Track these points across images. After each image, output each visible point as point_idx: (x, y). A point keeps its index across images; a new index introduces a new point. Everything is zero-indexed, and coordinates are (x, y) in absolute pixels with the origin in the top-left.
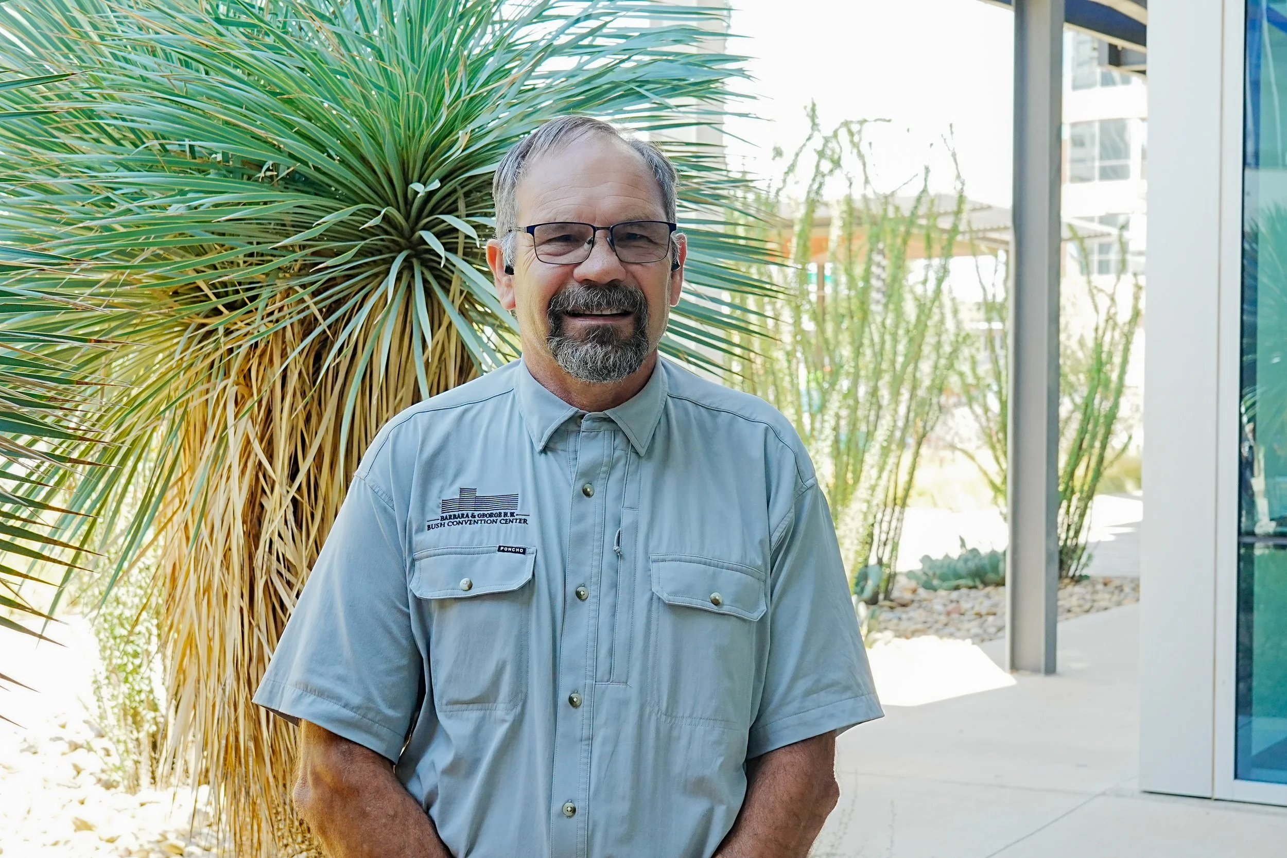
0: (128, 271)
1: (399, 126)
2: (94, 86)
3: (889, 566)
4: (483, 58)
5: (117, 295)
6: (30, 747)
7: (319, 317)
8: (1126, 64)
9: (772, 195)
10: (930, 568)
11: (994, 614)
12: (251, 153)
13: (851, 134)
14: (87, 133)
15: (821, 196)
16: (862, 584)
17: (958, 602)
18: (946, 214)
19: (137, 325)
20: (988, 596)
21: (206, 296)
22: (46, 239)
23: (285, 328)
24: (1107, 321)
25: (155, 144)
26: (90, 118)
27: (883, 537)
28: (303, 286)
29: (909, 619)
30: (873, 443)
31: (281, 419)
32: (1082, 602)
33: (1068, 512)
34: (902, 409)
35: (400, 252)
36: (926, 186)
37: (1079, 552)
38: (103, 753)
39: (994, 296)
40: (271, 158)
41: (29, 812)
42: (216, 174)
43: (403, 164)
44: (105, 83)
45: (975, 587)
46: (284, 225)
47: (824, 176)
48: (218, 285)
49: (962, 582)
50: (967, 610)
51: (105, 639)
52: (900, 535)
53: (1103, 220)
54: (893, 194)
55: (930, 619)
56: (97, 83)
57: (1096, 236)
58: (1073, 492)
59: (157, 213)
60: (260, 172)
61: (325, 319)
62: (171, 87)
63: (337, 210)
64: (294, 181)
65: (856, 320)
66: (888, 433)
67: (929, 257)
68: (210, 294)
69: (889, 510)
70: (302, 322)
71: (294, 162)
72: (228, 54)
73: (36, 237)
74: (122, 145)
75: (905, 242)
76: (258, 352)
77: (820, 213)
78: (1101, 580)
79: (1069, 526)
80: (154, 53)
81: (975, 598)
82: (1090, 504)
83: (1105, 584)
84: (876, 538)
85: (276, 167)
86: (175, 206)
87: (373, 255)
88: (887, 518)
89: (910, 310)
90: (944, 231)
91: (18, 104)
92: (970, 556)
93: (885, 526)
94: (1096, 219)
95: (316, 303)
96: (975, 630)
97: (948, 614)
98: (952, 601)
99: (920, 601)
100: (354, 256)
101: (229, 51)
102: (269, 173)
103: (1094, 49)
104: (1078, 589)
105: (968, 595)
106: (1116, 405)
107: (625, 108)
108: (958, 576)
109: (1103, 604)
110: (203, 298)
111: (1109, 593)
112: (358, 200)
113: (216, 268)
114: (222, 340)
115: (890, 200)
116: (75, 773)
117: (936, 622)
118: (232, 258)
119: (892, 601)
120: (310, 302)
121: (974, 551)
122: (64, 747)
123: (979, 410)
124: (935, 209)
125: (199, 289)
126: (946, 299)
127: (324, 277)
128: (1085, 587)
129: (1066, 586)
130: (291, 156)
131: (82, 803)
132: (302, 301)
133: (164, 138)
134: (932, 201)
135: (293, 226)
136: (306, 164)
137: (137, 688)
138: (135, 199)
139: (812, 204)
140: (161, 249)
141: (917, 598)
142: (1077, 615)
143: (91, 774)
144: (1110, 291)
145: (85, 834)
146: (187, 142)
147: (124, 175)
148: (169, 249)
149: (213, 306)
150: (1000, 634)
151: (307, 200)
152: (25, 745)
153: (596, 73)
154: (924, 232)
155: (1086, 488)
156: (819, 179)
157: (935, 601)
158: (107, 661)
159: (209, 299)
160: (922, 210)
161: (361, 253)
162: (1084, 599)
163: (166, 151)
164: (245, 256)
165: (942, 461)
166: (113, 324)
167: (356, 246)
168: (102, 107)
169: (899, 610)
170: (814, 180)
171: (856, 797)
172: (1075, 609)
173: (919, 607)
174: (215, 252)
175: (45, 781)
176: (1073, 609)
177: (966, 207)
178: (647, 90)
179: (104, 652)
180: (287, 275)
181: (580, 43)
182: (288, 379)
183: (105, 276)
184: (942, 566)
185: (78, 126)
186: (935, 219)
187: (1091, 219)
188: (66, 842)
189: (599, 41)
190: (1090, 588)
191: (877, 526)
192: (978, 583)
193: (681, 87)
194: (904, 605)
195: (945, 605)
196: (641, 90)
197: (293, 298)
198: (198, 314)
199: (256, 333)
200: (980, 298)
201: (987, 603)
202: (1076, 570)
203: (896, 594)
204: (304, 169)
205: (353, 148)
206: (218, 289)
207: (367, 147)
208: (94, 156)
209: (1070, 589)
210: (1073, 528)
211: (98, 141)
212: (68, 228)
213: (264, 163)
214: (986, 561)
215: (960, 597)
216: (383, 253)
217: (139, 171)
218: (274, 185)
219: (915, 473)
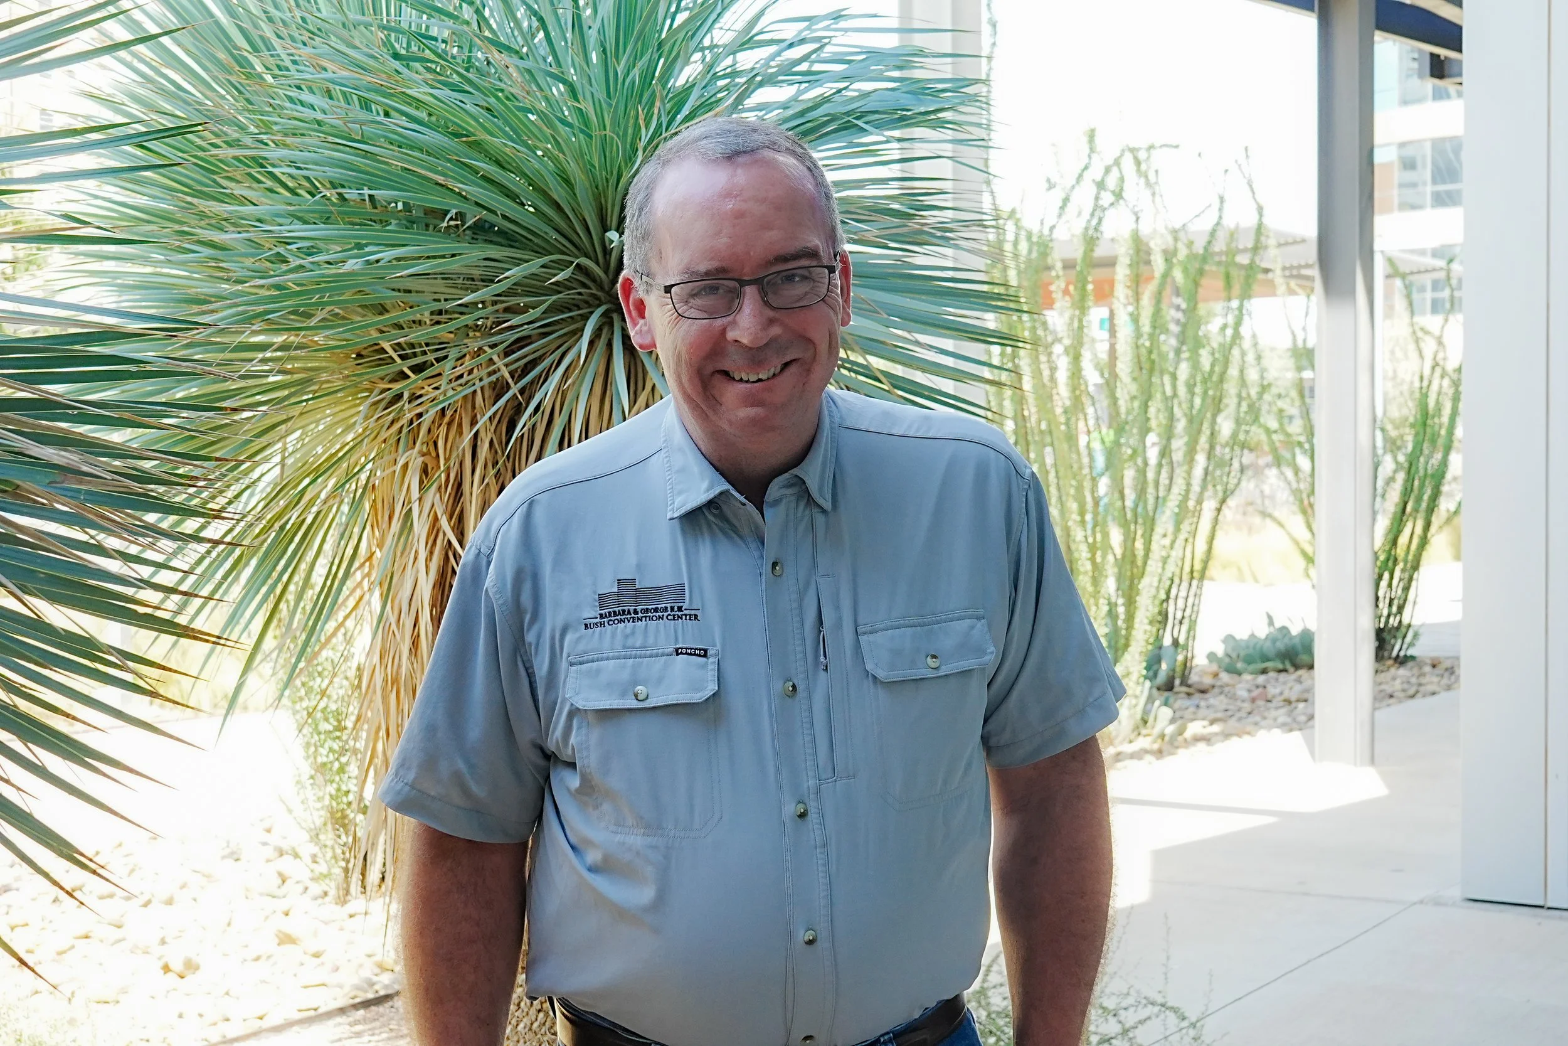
0: (303, 333)
1: (594, 167)
2: (263, 131)
3: (1185, 648)
4: (687, 90)
5: (291, 359)
6: (233, 853)
7: (510, 380)
8: (1450, 76)
9: (1046, 232)
10: (1234, 649)
11: (1306, 701)
12: (433, 201)
13: (1138, 163)
14: (259, 182)
15: (1102, 233)
16: (1155, 667)
17: (1265, 687)
18: (1245, 250)
19: (316, 391)
20: (1299, 680)
21: (391, 357)
22: (213, 299)
23: (475, 391)
24: (1433, 368)
25: (331, 194)
26: (262, 166)
27: (1179, 615)
28: (492, 347)
29: (1208, 707)
31: (471, 494)
32: (1406, 686)
33: (1390, 585)
34: (1198, 472)
35: (599, 306)
36: (1220, 217)
37: (1403, 630)
38: (309, 860)
39: (1305, 341)
40: (455, 206)
41: (229, 924)
42: (397, 224)
44: (275, 128)
45: (1285, 670)
46: (473, 280)
47: (1104, 210)
48: (405, 346)
49: (1269, 665)
50: (1274, 697)
51: (309, 735)
52: (1198, 613)
53: (1436, 253)
54: (1183, 228)
55: (1231, 707)
56: (267, 128)
57: (1427, 271)
58: (1395, 562)
59: (333, 270)
60: (443, 221)
61: (516, 384)
62: (346, 129)
63: (528, 262)
64: (482, 231)
65: (1144, 371)
66: (1181, 499)
67: (1229, 299)
68: (395, 356)
69: (1185, 585)
70: (493, 385)
71: (480, 210)
72: (404, 93)
73: (203, 297)
74: (298, 195)
76: (447, 419)
77: (1100, 252)
78: (1429, 661)
79: (1391, 600)
80: (329, 94)
81: (1285, 683)
82: (1415, 575)
83: (1434, 666)
84: (1170, 616)
85: (460, 216)
86: (352, 262)
87: (570, 310)
88: (1183, 594)
89: (1206, 360)
90: (1242, 267)
92: (1280, 636)
93: (1181, 603)
94: (1429, 253)
95: (507, 365)
96: (1282, 719)
97: (1253, 700)
98: (1257, 687)
99: (1221, 686)
100: (544, 313)
101: (404, 90)
102: (452, 223)
103: (1414, 59)
104: (1402, 672)
105: (1277, 680)
106: (1444, 463)
108: (1265, 658)
109: (1430, 688)
110: (389, 361)
111: (1437, 675)
112: (552, 251)
113: (401, 328)
114: (407, 406)
115: (1181, 235)
116: (280, 881)
117: (1239, 710)
118: (418, 317)
119: (1189, 686)
120: (500, 363)
121: (1284, 630)
122: (269, 852)
123: (1289, 473)
124: (1234, 244)
125: (383, 351)
126: (1247, 344)
127: (512, 336)
128: (1411, 670)
129: (1389, 668)
130: (477, 204)
131: (287, 915)
132: (491, 361)
133: (343, 187)
134: (1231, 234)
135: (483, 281)
136: (494, 212)
137: (344, 788)
138: (309, 254)
139: (1091, 241)
140: (340, 308)
141: (1219, 683)
143: (298, 882)
144: (1437, 333)
145: (288, 948)
146: (366, 192)
147: (298, 229)
148: (348, 308)
149: (398, 369)
150: (1310, 723)
151: (494, 252)
152: (227, 851)
153: (811, 104)
154: (1222, 269)
155: (1410, 557)
156: (1098, 213)
157: (1239, 686)
158: (311, 759)
159: (394, 361)
160: (1219, 246)
161: (552, 309)
162: (1409, 682)
163: (345, 200)
164: (432, 313)
165: (1249, 528)
166: (286, 393)
167: (547, 300)
168: (274, 153)
169: (1198, 697)
170: (1092, 215)
172: (1398, 694)
173: (1221, 693)
174: (398, 308)
175: (247, 890)
176: (1395, 694)
177: (1269, 241)
178: (866, 123)
179: (308, 749)
180: (478, 334)
181: (795, 69)
182: (479, 450)
183: (279, 339)
184: (1248, 647)
185: (249, 174)
186: (1234, 256)
187: (1422, 252)
188: (269, 957)
189: (817, 67)
190: (1416, 671)
191: (1171, 602)
192: (1288, 666)
193: (910, 118)
194: (1203, 692)
195: (1249, 691)
196: (860, 123)
197: (483, 358)
198: (382, 379)
199: (441, 398)
200: (1289, 344)
201: (1298, 688)
202: (1400, 649)
203: (1194, 678)
204: (491, 218)
205: (545, 194)
206: (404, 350)
207: (558, 193)
208: (266, 206)
209: (1393, 670)
210: (1396, 602)
211: (271, 191)
212: (240, 287)
213: (448, 211)
214: (1297, 641)
215: (1268, 681)
216: (579, 308)
217: (315, 223)
218: (462, 235)
219: (1215, 542)
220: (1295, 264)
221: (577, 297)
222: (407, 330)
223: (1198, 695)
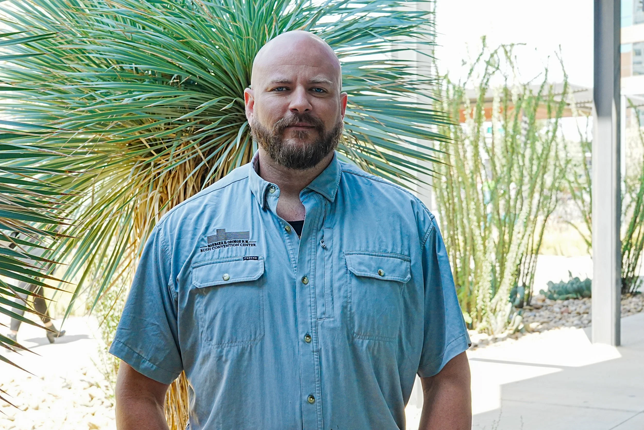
0: (103, 134)
1: (244, 54)
2: (84, 36)
3: (529, 287)
4: (289, 17)
5: (97, 146)
6: (67, 385)
7: (202, 157)
9: (462, 85)
10: (553, 288)
11: (587, 313)
12: (166, 70)
13: (506, 52)
14: (82, 61)
15: (489, 86)
16: (514, 297)
17: (567, 306)
18: (558, 94)
19: (109, 162)
20: (584, 303)
21: (145, 146)
22: (60, 117)
23: (186, 162)
25: (117, 67)
26: (84, 53)
27: (526, 271)
28: (194, 140)
29: (540, 316)
30: (518, 220)
32: (636, 306)
33: (628, 257)
34: (535, 202)
36: (546, 79)
37: (635, 279)
38: (105, 388)
39: (586, 139)
40: (176, 73)
41: (66, 420)
42: (148, 81)
43: (247, 74)
44: (90, 35)
45: (577, 298)
46: (185, 108)
47: (490, 75)
48: (152, 140)
49: (570, 295)
50: (572, 311)
51: (105, 328)
52: (535, 270)
54: (528, 84)
55: (551, 316)
56: (86, 34)
58: (631, 246)
59: (117, 103)
60: (171, 80)
61: (205, 158)
62: (124, 35)
63: (211, 99)
64: (189, 85)
65: (509, 153)
66: (527, 215)
67: (550, 118)
68: (147, 145)
69: (529, 257)
70: (194, 159)
71: (189, 74)
72: (152, 18)
73: (54, 116)
74: (101, 67)
75: (535, 110)
76: (172, 175)
77: (487, 95)
79: (629, 265)
80: (116, 19)
81: (577, 305)
82: (641, 252)
84: (522, 272)
85: (179, 77)
86: (126, 99)
87: (232, 123)
88: (528, 261)
89: (539, 148)
90: (557, 102)
91: (46, 46)
92: (575, 282)
93: (527, 265)
95: (201, 150)
96: (576, 322)
97: (562, 313)
98: (564, 306)
99: (546, 306)
100: (219, 124)
101: (152, 17)
102: (175, 81)
104: (635, 299)
105: (573, 303)
107: (369, 42)
108: (568, 292)
112: (223, 94)
113: (150, 131)
114: (153, 169)
115: (527, 87)
116: (90, 399)
117: (555, 317)
118: (158, 126)
119: (531, 306)
120: (198, 148)
121: (577, 279)
122: (87, 385)
123: (580, 202)
124: (553, 92)
125: (141, 142)
126: (559, 139)
127: (204, 135)
128: (639, 298)
129: (628, 298)
130: (187, 71)
131: (93, 415)
132: (193, 148)
133: (122, 63)
134: (551, 87)
135: (190, 109)
136: (195, 76)
138: (106, 96)
139: (483, 90)
140: (121, 122)
141: (545, 304)
142: (633, 314)
143: (99, 399)
146: (134, 66)
147: (101, 84)
148: (125, 122)
149: (149, 151)
151: (195, 95)
152: (65, 384)
153: (348, 24)
154: (547, 104)
155: (639, 244)
156: (487, 76)
157: (555, 306)
158: (106, 339)
159: (147, 147)
160: (545, 92)
161: (224, 122)
162: (638, 304)
163: (123, 69)
164: (165, 124)
165: (561, 229)
166: (94, 162)
167: (220, 119)
168: (89, 47)
169: (535, 311)
170: (484, 77)
171: (501, 413)
172: (633, 310)
173: (546, 309)
174: (149, 122)
175: (75, 403)
176: (632, 310)
177: (570, 90)
178: (375, 33)
179: (104, 335)
180: (187, 134)
181: (340, 7)
182: (187, 190)
183: (91, 137)
184: (559, 287)
185: (77, 57)
186: (553, 97)
190: (641, 299)
191: (522, 265)
192: (579, 296)
193: (396, 30)
194: (538, 308)
195: (560, 308)
196: (372, 33)
197: (189, 146)
198: (141, 156)
199: (169, 165)
200: (579, 140)
201: (584, 307)
202: (634, 289)
203: (533, 302)
204: (194, 78)
205: (219, 66)
206: (151, 142)
207: (226, 66)
208: (85, 73)
209: (630, 299)
210: (631, 266)
211: (88, 65)
212: (72, 111)
213: (173, 75)
214: (583, 284)
215: (569, 304)
216: (236, 122)
217: (109, 81)
218: (180, 87)
219: (544, 236)
220: (583, 101)
221: (235, 117)
222: (153, 132)
223: (535, 310)
